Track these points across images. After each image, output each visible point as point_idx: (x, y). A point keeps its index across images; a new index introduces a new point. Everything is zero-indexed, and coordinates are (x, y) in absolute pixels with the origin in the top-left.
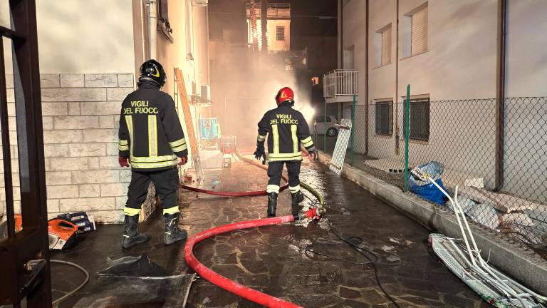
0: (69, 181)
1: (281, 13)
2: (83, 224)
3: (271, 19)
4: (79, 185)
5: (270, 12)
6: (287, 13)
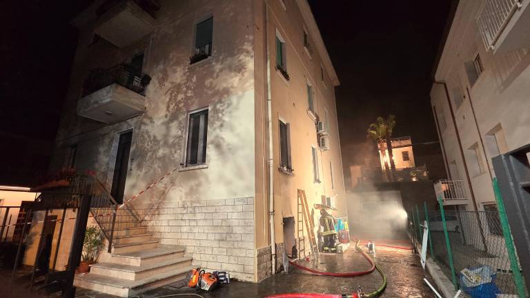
1: (403, 143)
2: (223, 279)
3: (395, 148)
5: (394, 144)
6: (409, 142)
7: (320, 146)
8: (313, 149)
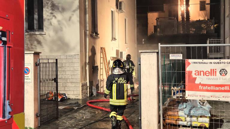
0: (62, 86)
2: (65, 96)
4: (64, 87)
7: (117, 8)
8: (112, 12)
